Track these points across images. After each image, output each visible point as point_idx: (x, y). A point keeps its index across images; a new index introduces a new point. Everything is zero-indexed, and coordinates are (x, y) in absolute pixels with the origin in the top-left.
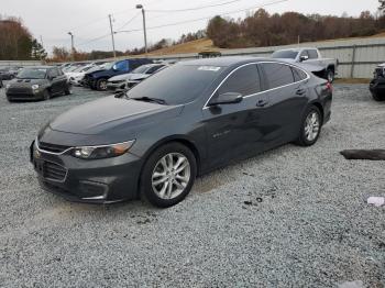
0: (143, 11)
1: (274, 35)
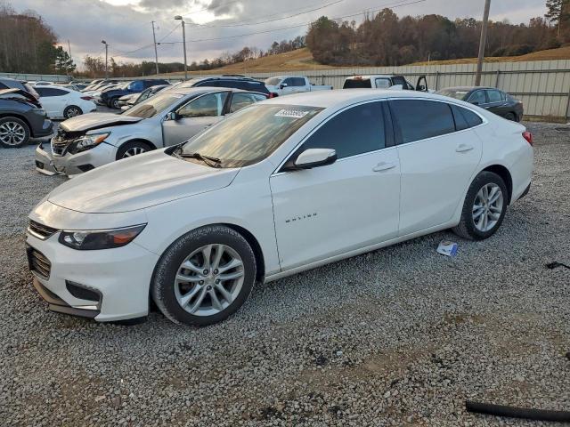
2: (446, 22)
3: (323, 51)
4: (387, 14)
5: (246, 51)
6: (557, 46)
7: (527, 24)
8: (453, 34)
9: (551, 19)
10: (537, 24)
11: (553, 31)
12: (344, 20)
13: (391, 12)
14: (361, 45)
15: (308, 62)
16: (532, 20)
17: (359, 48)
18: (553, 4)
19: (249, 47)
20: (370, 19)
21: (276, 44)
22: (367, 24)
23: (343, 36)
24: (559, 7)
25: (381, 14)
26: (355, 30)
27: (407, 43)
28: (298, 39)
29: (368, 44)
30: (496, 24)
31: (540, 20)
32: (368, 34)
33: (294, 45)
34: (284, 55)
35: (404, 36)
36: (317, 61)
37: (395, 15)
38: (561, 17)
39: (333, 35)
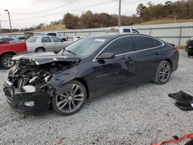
0: (8, 12)
1: (93, 23)
2: (108, 15)
3: (69, 24)
4: (89, 12)
5: (42, 25)
6: (140, 23)
7: (131, 16)
8: (110, 19)
9: (138, 14)
10: (134, 16)
11: (139, 18)
12: (75, 14)
13: (90, 11)
14: (81, 22)
15: (64, 28)
16: (133, 15)
17: (81, 23)
18: (138, 10)
19: (43, 23)
20: (84, 14)
21: (52, 22)
22: (83, 16)
23: (75, 19)
24: (140, 11)
25: (87, 12)
26: (79, 17)
27: (96, 22)
28: (60, 20)
29: (84, 22)
30: (123, 16)
31: (135, 15)
32: (83, 19)
33: (59, 22)
34: (55, 26)
35: (95, 19)
36: (67, 28)
37: (92, 13)
38: (140, 14)
39: (72, 19)
